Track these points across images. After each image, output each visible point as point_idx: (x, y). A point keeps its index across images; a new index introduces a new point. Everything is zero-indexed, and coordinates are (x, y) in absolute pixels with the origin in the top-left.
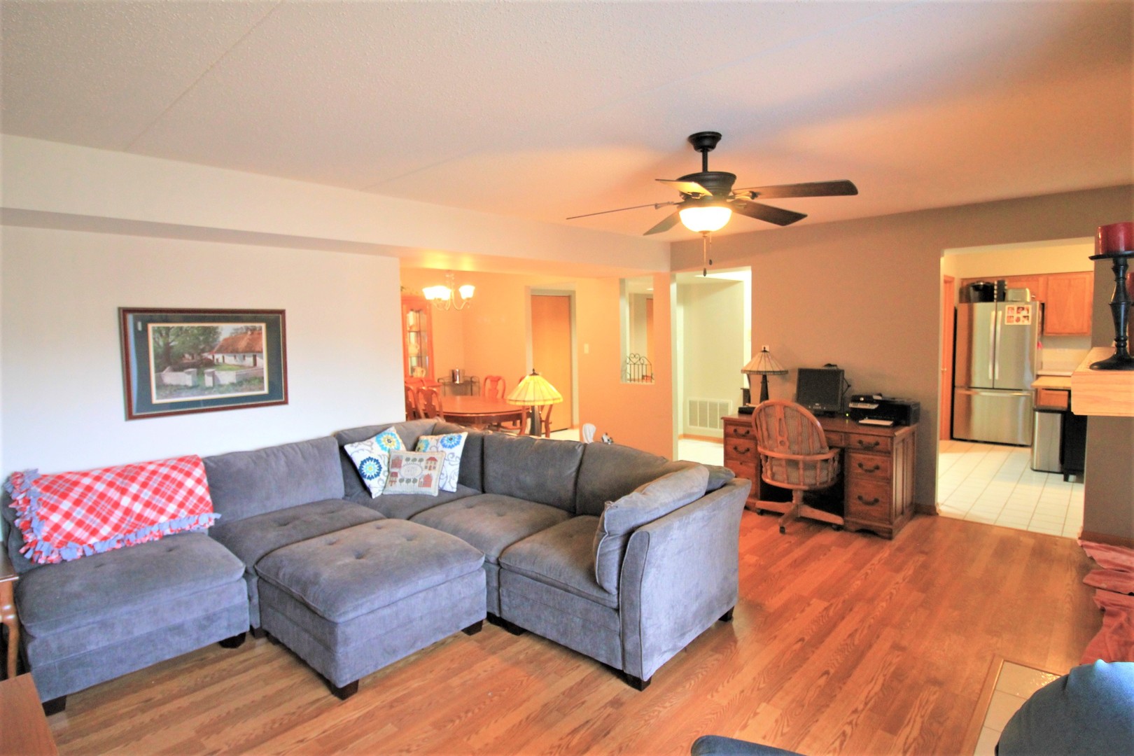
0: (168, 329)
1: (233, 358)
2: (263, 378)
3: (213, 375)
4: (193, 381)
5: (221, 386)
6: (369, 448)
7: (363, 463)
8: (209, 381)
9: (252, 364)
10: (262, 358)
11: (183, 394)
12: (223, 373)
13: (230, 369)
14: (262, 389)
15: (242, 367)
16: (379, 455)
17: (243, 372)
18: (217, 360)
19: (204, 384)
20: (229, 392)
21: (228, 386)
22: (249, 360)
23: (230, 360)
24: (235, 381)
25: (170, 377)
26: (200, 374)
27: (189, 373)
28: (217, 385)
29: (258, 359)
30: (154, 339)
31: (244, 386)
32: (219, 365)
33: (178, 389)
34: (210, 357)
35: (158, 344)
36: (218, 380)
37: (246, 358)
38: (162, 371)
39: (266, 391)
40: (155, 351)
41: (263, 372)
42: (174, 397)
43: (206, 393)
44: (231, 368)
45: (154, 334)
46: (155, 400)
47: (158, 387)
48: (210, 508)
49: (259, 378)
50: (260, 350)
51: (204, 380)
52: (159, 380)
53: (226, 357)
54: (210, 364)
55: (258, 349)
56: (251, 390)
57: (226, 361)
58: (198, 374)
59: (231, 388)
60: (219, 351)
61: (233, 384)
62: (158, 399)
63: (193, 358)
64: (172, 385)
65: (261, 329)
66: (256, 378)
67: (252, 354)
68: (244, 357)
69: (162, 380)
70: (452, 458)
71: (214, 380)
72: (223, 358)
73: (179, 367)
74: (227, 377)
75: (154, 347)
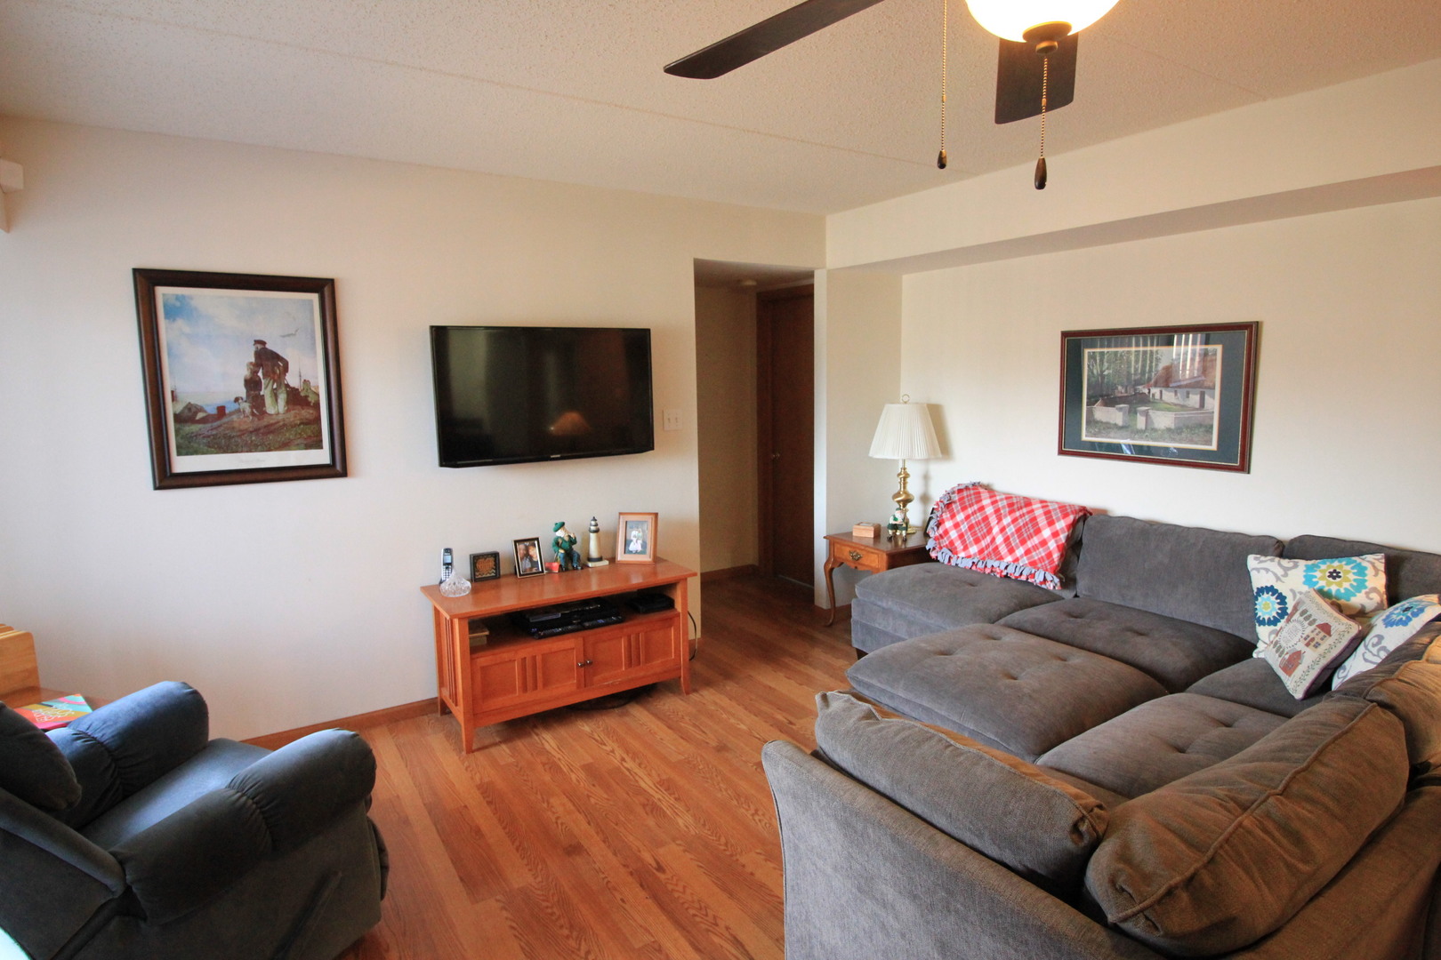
0: (1102, 354)
1: (1173, 394)
2: (1212, 427)
3: (1146, 414)
4: (1124, 421)
5: (1155, 430)
6: (1280, 572)
7: (1261, 591)
8: (1141, 422)
9: (1197, 406)
10: (1213, 397)
11: (1112, 434)
12: (1159, 413)
13: (1169, 410)
14: (1209, 442)
15: (1183, 407)
16: (1292, 590)
17: (1185, 414)
18: (1153, 395)
19: (1136, 425)
20: (1164, 441)
21: (1163, 431)
22: (1194, 399)
23: (1168, 396)
24: (1173, 426)
25: (1102, 413)
26: (1133, 412)
27: (1120, 409)
28: (1150, 429)
29: (1206, 397)
30: (1089, 366)
31: (1183, 435)
32: (1153, 402)
33: (1108, 427)
34: (1146, 391)
35: (1092, 373)
36: (1152, 423)
37: (1190, 395)
38: (1094, 404)
39: (1214, 447)
40: (1088, 380)
41: (1212, 419)
42: (1103, 437)
43: (1136, 436)
44: (1169, 408)
45: (1089, 359)
46: (1084, 438)
47: (1088, 422)
48: (1051, 568)
49: (1206, 426)
50: (1211, 384)
51: (1136, 420)
52: (1090, 413)
53: (1164, 392)
54: (1144, 400)
55: (1208, 383)
56: (1191, 442)
57: (1164, 398)
58: (1130, 412)
59: (1166, 435)
60: (1156, 385)
61: (1169, 430)
62: (1086, 436)
63: (1126, 392)
64: (1102, 422)
65: (1215, 354)
66: (1201, 425)
67: (1199, 390)
68: (1188, 393)
69: (1093, 415)
70: (1374, 645)
71: (1147, 420)
72: (1161, 392)
73: (1110, 401)
74: (1163, 420)
75: (1088, 375)
